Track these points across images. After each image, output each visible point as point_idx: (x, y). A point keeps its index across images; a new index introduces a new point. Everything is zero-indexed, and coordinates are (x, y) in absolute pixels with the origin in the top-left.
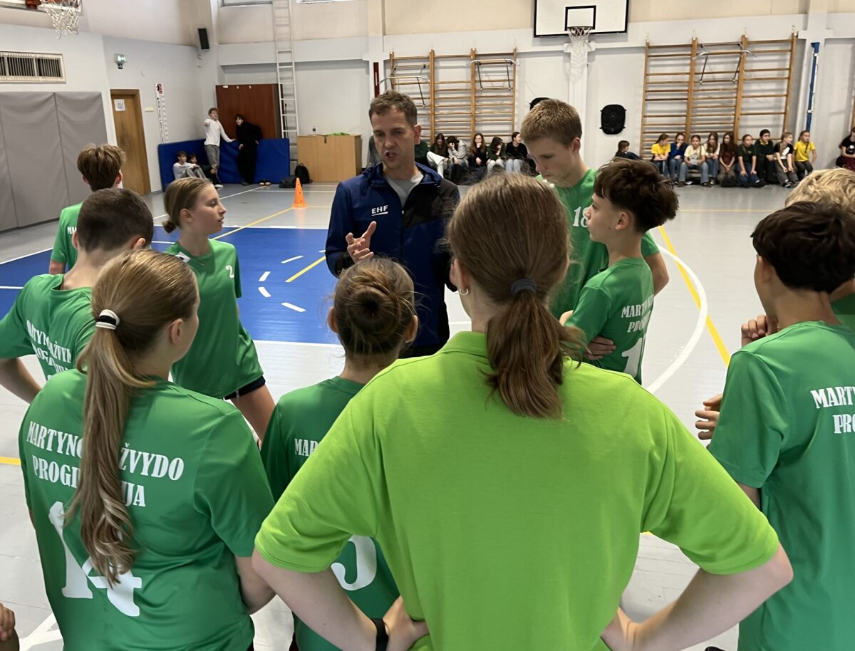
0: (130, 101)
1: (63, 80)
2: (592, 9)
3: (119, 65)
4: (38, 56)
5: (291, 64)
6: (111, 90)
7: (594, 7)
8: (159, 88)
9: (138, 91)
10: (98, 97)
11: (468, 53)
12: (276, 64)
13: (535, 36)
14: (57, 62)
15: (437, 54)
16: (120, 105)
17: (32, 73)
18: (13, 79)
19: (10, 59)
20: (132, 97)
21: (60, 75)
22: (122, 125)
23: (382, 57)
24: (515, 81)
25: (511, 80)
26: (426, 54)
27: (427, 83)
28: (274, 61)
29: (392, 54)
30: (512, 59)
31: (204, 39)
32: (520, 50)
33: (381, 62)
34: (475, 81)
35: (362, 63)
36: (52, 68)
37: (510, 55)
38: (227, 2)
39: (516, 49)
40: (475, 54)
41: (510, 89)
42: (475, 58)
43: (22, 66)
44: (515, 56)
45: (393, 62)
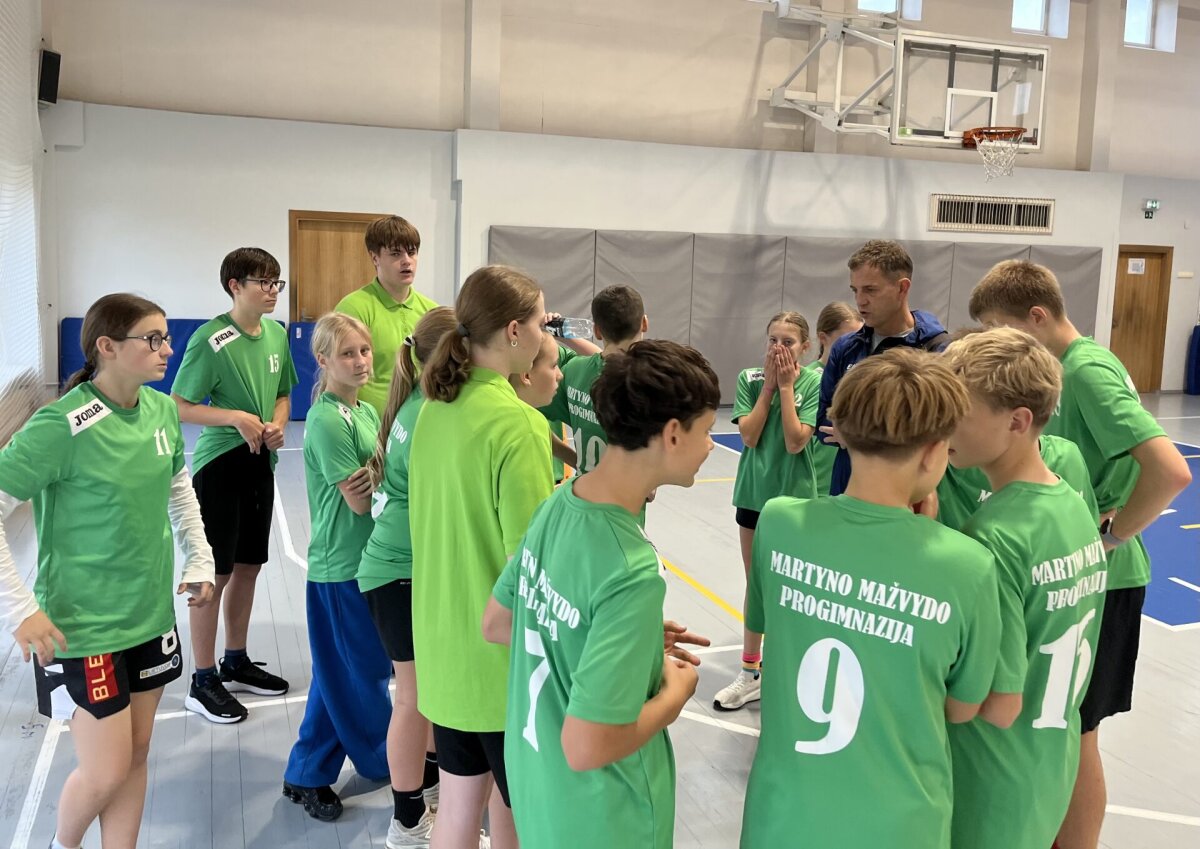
0: (1156, 262)
1: (1049, 230)
3: (1147, 213)
4: (1020, 202)
6: (1121, 246)
9: (1172, 248)
10: (1096, 254)
14: (1046, 209)
16: (1137, 266)
17: (1006, 222)
18: (979, 227)
19: (983, 207)
20: (1160, 256)
21: (1045, 224)
22: (1134, 294)
36: (1038, 216)
43: (995, 213)
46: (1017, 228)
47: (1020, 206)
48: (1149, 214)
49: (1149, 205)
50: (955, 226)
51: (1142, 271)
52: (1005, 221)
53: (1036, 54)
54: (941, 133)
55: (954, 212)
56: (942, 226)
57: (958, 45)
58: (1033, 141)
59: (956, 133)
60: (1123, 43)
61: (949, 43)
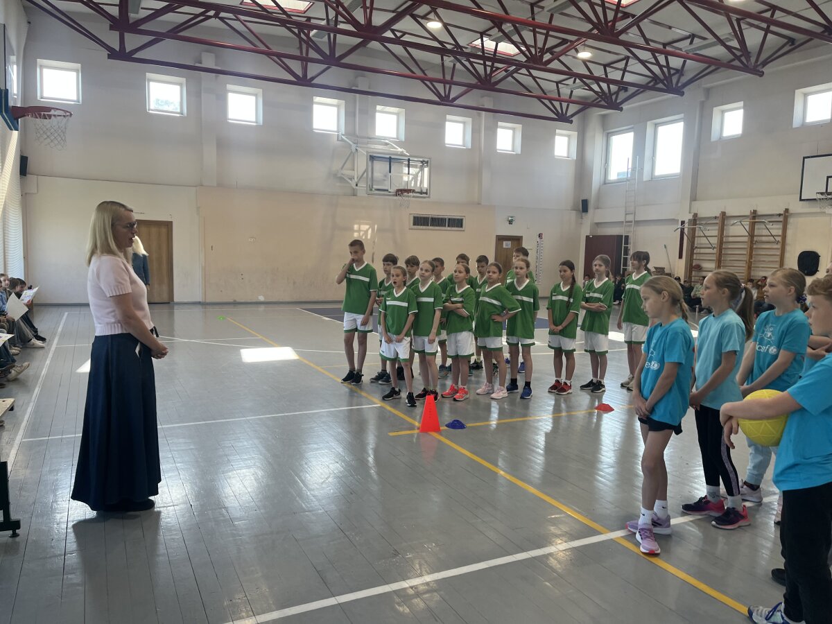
0: (516, 242)
1: (463, 229)
3: (509, 222)
4: (450, 217)
5: (631, 222)
8: (540, 236)
9: (522, 237)
11: (748, 213)
12: (623, 222)
13: (801, 200)
14: (461, 220)
15: (727, 215)
16: (507, 244)
17: (445, 226)
18: (432, 228)
19: (432, 218)
20: (517, 240)
21: (461, 226)
23: (687, 217)
24: (784, 236)
25: (780, 236)
26: (718, 215)
27: (716, 236)
28: (622, 219)
29: (695, 215)
30: (781, 219)
31: (585, 206)
32: (791, 211)
33: (687, 221)
34: (752, 235)
35: (673, 221)
36: (457, 223)
37: (780, 215)
38: (607, 182)
39: (787, 210)
40: (754, 215)
41: (778, 242)
42: (754, 218)
43: (437, 222)
44: (785, 216)
45: (695, 220)
46: (449, 228)
47: (449, 219)
48: (511, 222)
49: (510, 219)
50: (421, 227)
51: (510, 247)
52: (443, 225)
53: (426, 160)
54: (387, 190)
55: (420, 221)
56: (416, 227)
57: (393, 157)
58: (426, 193)
59: (393, 190)
60: (497, 150)
61: (388, 156)
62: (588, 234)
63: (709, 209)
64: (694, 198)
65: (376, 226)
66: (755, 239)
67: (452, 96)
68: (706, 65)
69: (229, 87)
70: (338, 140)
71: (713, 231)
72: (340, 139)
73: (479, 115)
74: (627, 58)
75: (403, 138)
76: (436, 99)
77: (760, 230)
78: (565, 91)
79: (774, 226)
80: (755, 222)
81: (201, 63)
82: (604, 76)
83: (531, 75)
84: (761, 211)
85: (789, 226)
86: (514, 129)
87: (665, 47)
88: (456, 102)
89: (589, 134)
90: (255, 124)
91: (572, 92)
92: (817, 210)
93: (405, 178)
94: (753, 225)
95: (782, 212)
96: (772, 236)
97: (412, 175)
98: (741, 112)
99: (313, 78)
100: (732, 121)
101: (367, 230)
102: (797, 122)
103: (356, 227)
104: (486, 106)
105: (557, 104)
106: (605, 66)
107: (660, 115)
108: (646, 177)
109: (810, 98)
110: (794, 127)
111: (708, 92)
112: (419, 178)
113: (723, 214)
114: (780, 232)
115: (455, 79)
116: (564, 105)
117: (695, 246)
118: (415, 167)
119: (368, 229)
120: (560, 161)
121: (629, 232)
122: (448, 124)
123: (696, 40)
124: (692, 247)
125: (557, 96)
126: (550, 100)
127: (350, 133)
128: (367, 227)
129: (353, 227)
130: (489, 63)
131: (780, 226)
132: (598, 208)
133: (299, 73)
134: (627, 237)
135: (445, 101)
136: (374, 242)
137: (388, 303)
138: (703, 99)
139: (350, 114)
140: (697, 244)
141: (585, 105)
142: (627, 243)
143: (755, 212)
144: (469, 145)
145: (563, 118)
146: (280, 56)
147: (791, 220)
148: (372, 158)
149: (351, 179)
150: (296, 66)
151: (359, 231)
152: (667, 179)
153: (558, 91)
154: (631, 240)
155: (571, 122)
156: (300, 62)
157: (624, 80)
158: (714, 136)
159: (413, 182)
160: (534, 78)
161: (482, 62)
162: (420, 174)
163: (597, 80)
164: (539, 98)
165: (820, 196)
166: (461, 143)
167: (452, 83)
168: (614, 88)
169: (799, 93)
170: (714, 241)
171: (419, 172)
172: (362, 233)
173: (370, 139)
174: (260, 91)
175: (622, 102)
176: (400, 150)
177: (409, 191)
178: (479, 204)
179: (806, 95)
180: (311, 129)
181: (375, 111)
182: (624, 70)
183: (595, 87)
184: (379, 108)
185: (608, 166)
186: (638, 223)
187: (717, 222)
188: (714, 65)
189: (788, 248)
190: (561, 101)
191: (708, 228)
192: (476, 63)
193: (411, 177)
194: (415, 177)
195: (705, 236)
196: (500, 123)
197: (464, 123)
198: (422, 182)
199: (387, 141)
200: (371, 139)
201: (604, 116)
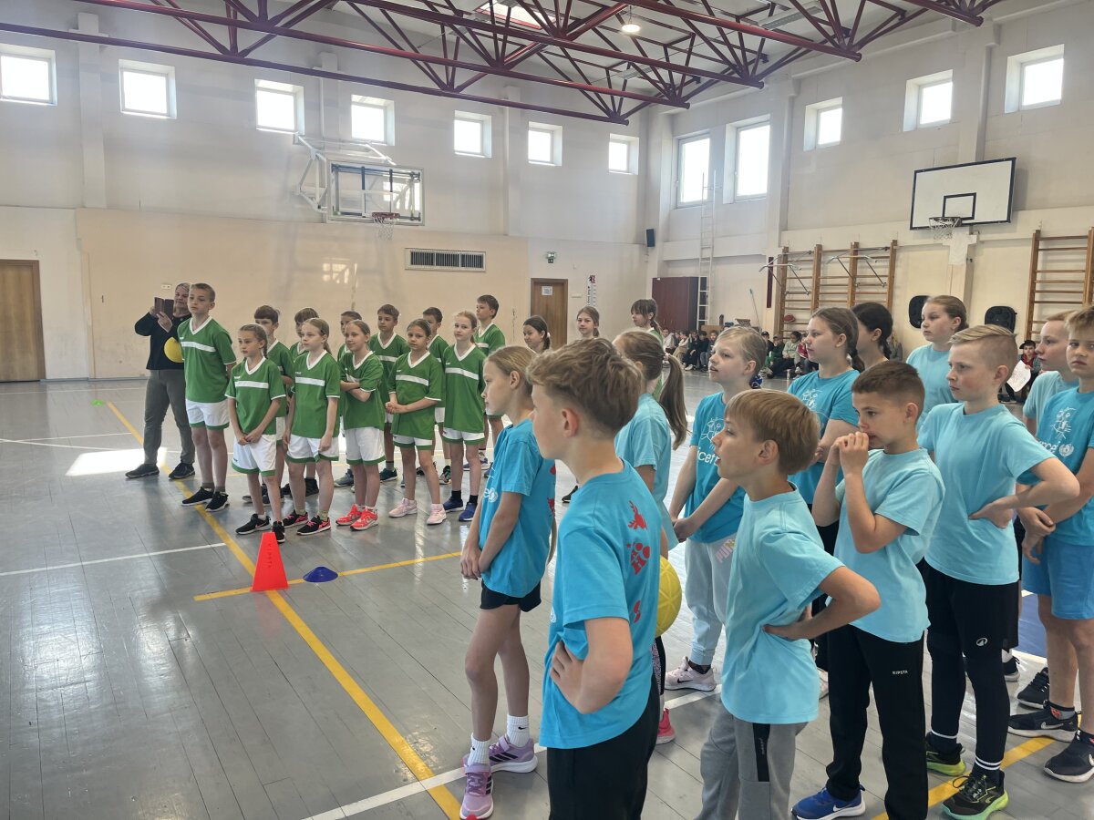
0: (559, 288)
1: (484, 270)
2: (972, 197)
3: (549, 260)
4: (463, 253)
5: (708, 259)
6: (531, 279)
7: (974, 195)
8: (592, 279)
9: (567, 280)
11: (849, 247)
12: (698, 259)
13: (912, 228)
14: (481, 257)
15: (824, 249)
16: (547, 291)
18: (438, 267)
19: (438, 255)
20: (561, 285)
21: (481, 266)
22: (547, 306)
23: (777, 252)
24: (892, 277)
25: (886, 276)
26: (813, 250)
27: (811, 277)
28: (698, 256)
29: (786, 249)
30: (888, 254)
31: (651, 239)
32: (900, 243)
33: (775, 257)
34: (853, 276)
35: (760, 257)
36: (475, 261)
37: (886, 248)
38: (679, 205)
39: (895, 242)
40: (856, 248)
41: (884, 285)
42: (856, 252)
43: (447, 260)
44: (893, 250)
45: (786, 256)
46: (463, 269)
47: (463, 256)
48: (551, 260)
49: (550, 255)
50: (423, 267)
51: (551, 293)
52: (456, 265)
53: (416, 172)
54: (360, 215)
55: (421, 259)
56: (414, 267)
57: (366, 167)
58: (419, 219)
59: (368, 214)
60: (528, 160)
61: (360, 166)
62: (656, 276)
63: (802, 242)
64: (784, 227)
65: (356, 266)
66: (858, 280)
67: (457, 84)
68: (795, 47)
69: (123, 62)
70: (294, 143)
71: (807, 271)
72: (297, 141)
73: (503, 112)
74: (692, 36)
75: (392, 141)
76: (436, 87)
77: (863, 269)
78: (617, 81)
79: (878, 264)
80: (857, 258)
81: (77, 28)
82: (664, 60)
83: (567, 56)
84: (864, 244)
85: (898, 263)
86: (552, 132)
87: (738, 20)
88: (465, 92)
89: (654, 141)
90: (165, 117)
91: (626, 81)
92: (931, 241)
93: (387, 198)
94: (854, 262)
95: (889, 245)
96: (877, 276)
97: (397, 192)
98: (840, 111)
99: (247, 51)
100: (828, 124)
101: (343, 272)
102: (908, 124)
103: (326, 267)
104: (511, 100)
105: (607, 98)
106: (666, 46)
107: (739, 115)
108: (726, 199)
109: (926, 91)
110: (904, 130)
111: (799, 83)
112: (407, 198)
113: (819, 247)
114: (886, 271)
115: (460, 59)
116: (617, 99)
117: (787, 290)
118: (402, 181)
119: (345, 269)
120: (617, 177)
121: (707, 272)
122: (457, 123)
123: (777, 11)
124: (783, 292)
125: (607, 87)
126: (597, 92)
127: (314, 134)
128: (342, 267)
129: (322, 268)
130: (500, 36)
131: (887, 263)
132: (667, 241)
133: (226, 43)
134: (704, 280)
135: (448, 89)
136: (353, 288)
137: (238, 384)
138: (792, 94)
139: (312, 108)
140: (790, 288)
141: (646, 100)
142: (704, 286)
143: (857, 245)
144: (489, 153)
145: (614, 117)
146: (193, 17)
147: (901, 255)
148: (336, 168)
149: (312, 198)
150: (221, 34)
151: (331, 272)
152: (750, 201)
153: (609, 79)
154: (709, 284)
155: (627, 123)
156: (226, 27)
157: (690, 66)
158: (808, 145)
159: (398, 204)
160: (572, 61)
161: (491, 34)
162: (408, 192)
163: (654, 65)
164: (582, 89)
165: (933, 223)
166: (479, 151)
167: (456, 64)
168: (677, 77)
169: (911, 84)
170: (809, 284)
171: (406, 189)
172: (334, 275)
173: (343, 141)
174: (171, 69)
175: (689, 97)
176: (383, 157)
177: (391, 215)
178: (506, 235)
179: (920, 87)
180: (254, 127)
181: (350, 102)
182: (690, 53)
183: (652, 75)
184: (355, 98)
185: (679, 183)
186: (717, 260)
187: (812, 258)
188: (803, 46)
189: (897, 292)
190: (612, 94)
191: (800, 267)
192: (480, 34)
193: (395, 196)
194: (402, 196)
195: (798, 278)
196: (531, 124)
197: (482, 122)
198: (412, 202)
199: (367, 146)
200: (345, 142)
201: (673, 117)
